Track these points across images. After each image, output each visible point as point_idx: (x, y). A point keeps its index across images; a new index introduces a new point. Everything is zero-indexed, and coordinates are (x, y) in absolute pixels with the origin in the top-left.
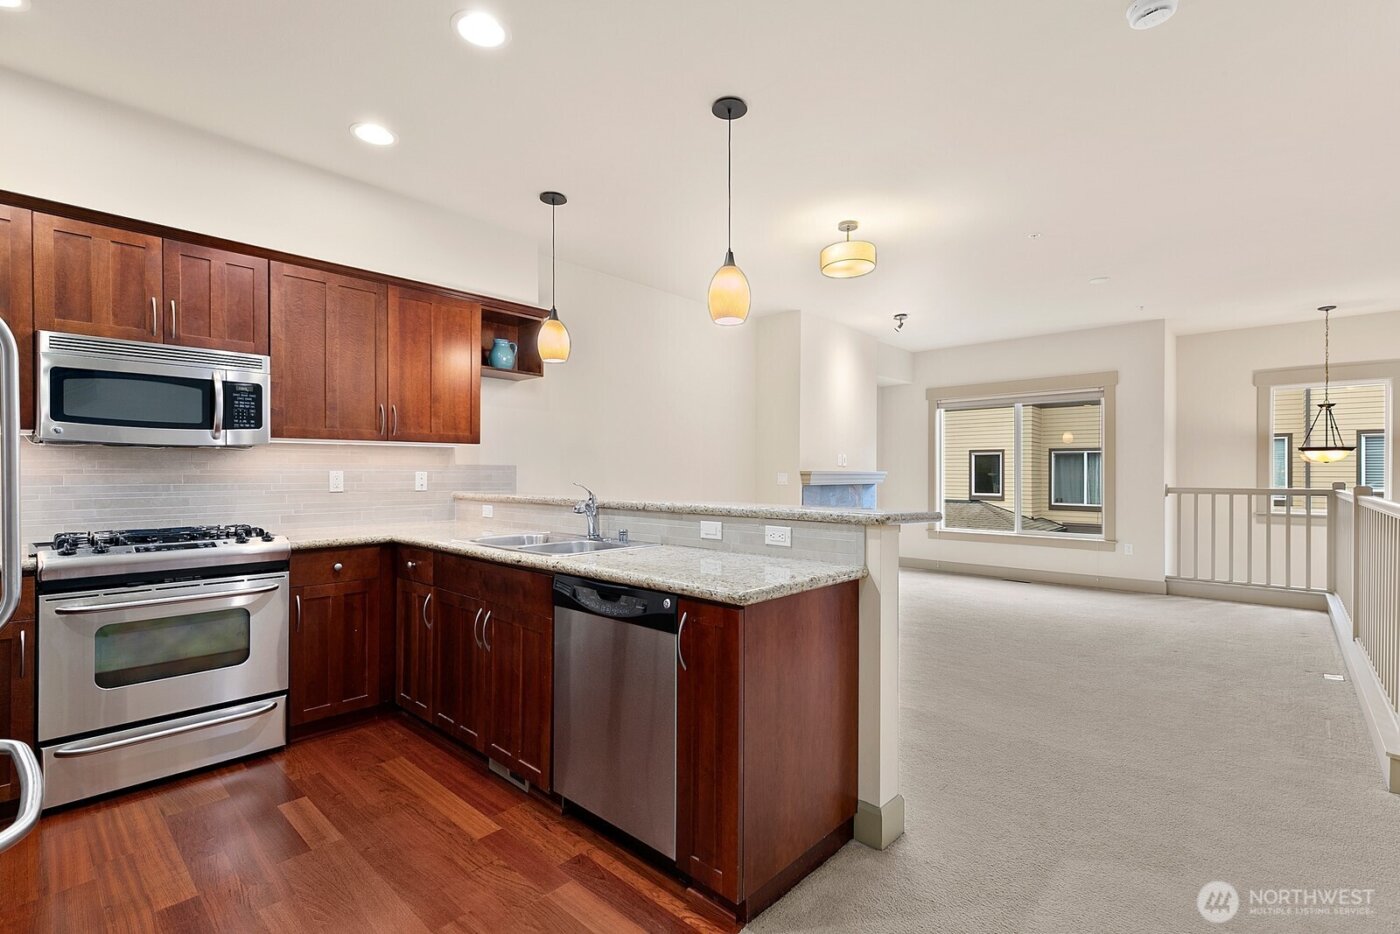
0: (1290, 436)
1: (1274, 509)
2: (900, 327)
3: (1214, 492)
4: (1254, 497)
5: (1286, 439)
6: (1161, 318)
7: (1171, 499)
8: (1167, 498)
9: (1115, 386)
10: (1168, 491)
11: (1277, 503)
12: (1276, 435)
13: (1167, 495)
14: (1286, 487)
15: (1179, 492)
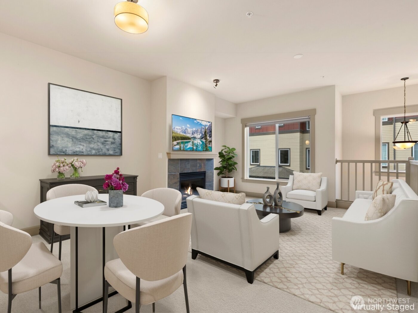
0: (388, 143)
1: (382, 170)
2: (216, 86)
3: (356, 162)
4: (374, 164)
5: (387, 144)
6: (334, 84)
7: (339, 164)
8: (336, 165)
9: (315, 115)
10: (337, 161)
11: (383, 167)
12: (383, 143)
13: (336, 163)
14: (387, 160)
15: (342, 162)
